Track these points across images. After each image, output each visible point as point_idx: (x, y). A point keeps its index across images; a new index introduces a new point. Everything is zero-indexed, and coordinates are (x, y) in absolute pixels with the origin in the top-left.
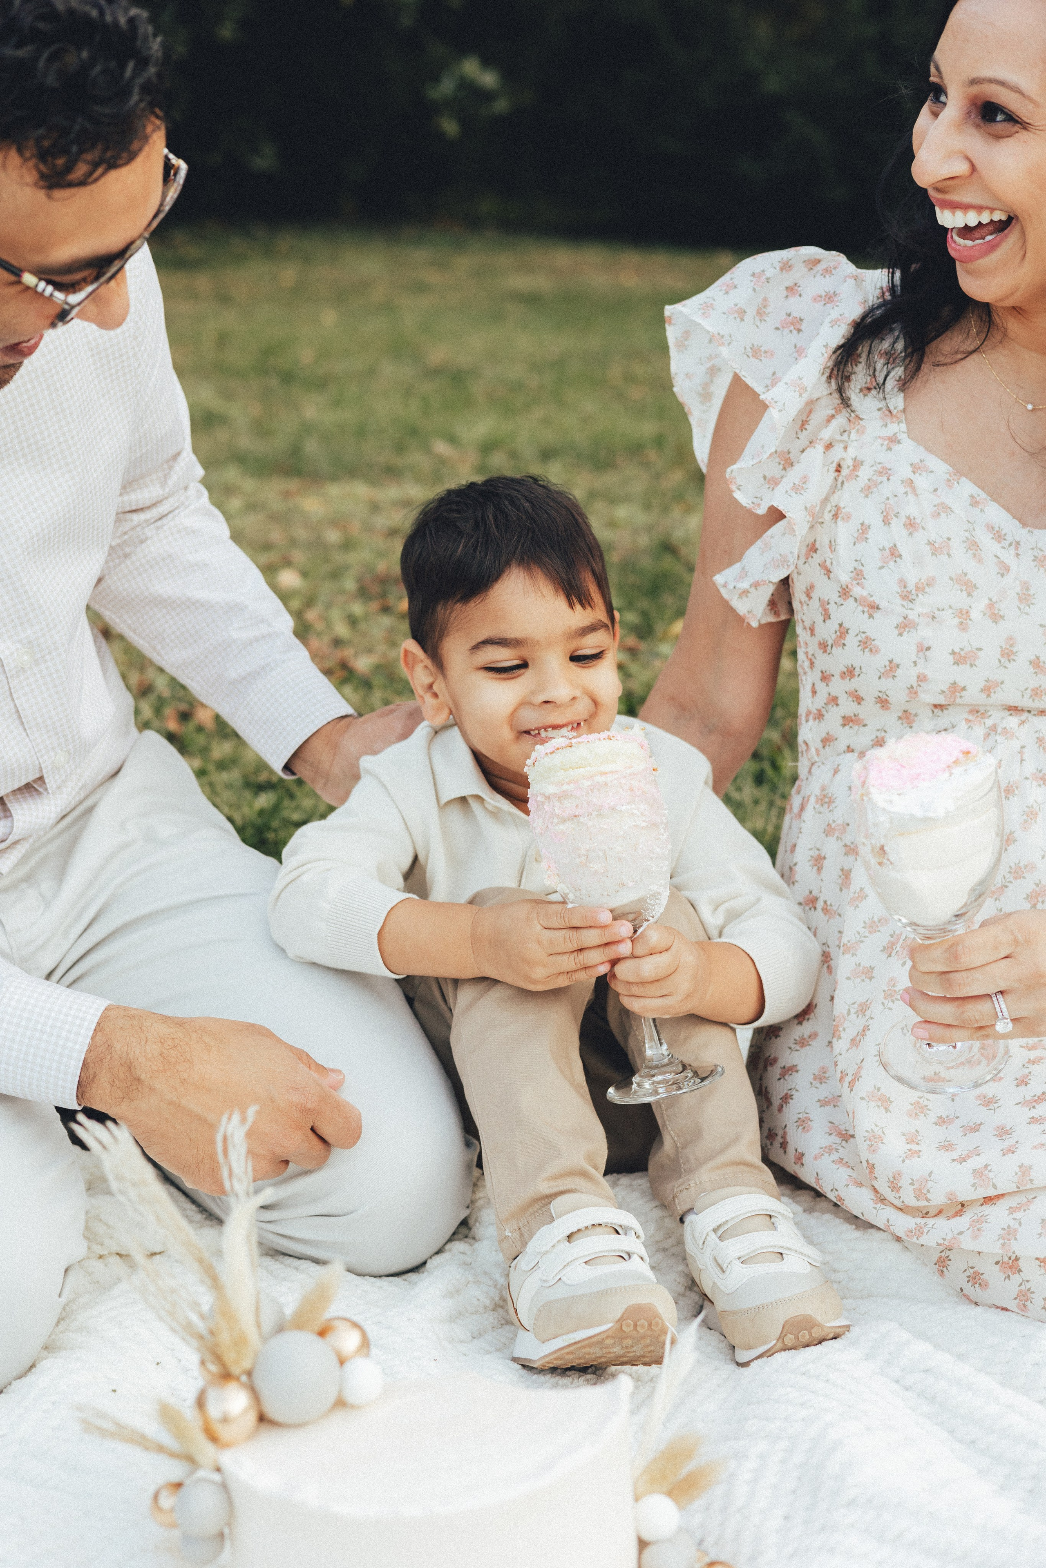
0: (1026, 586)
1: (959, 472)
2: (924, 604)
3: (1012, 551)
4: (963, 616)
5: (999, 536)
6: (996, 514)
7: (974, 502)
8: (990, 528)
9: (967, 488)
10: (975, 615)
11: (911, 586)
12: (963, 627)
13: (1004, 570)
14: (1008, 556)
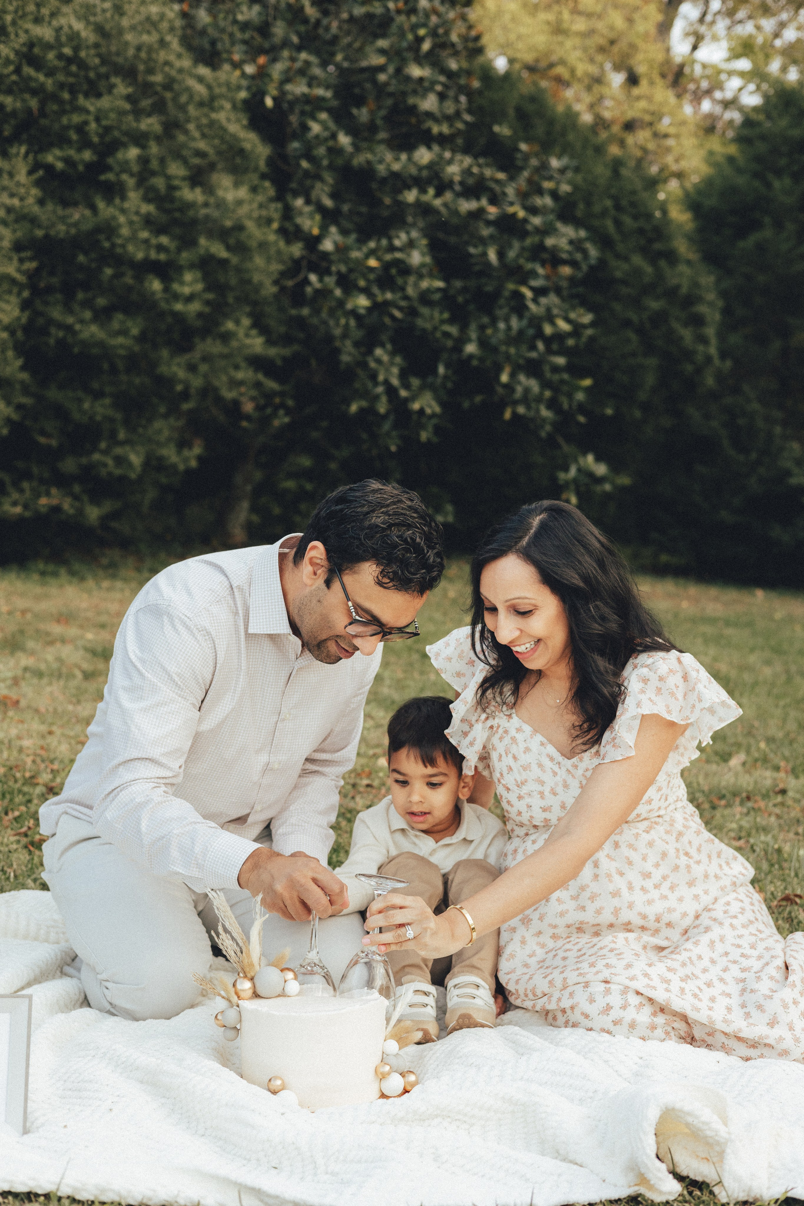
0: (565, 781)
1: (536, 731)
2: (525, 790)
3: (557, 765)
4: (541, 793)
5: (552, 759)
6: (551, 749)
7: (542, 744)
8: (548, 755)
9: (539, 738)
10: (547, 793)
11: (519, 782)
12: (542, 798)
13: (555, 774)
14: (556, 768)
